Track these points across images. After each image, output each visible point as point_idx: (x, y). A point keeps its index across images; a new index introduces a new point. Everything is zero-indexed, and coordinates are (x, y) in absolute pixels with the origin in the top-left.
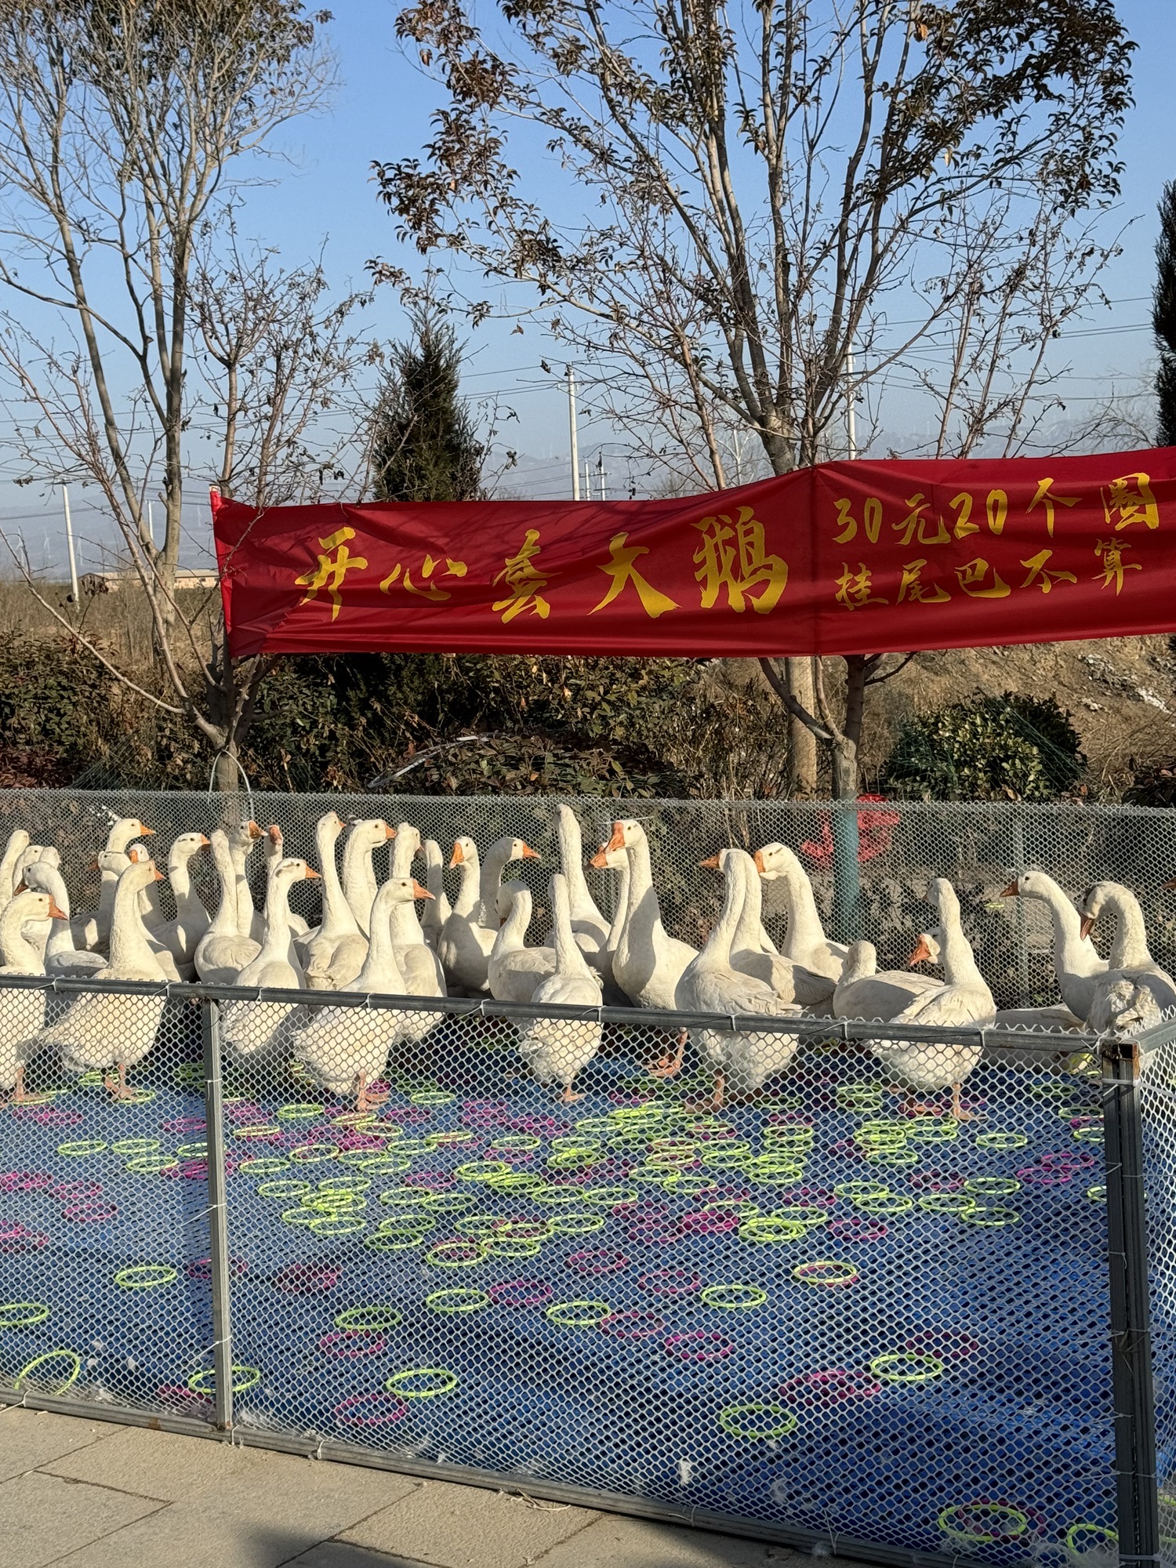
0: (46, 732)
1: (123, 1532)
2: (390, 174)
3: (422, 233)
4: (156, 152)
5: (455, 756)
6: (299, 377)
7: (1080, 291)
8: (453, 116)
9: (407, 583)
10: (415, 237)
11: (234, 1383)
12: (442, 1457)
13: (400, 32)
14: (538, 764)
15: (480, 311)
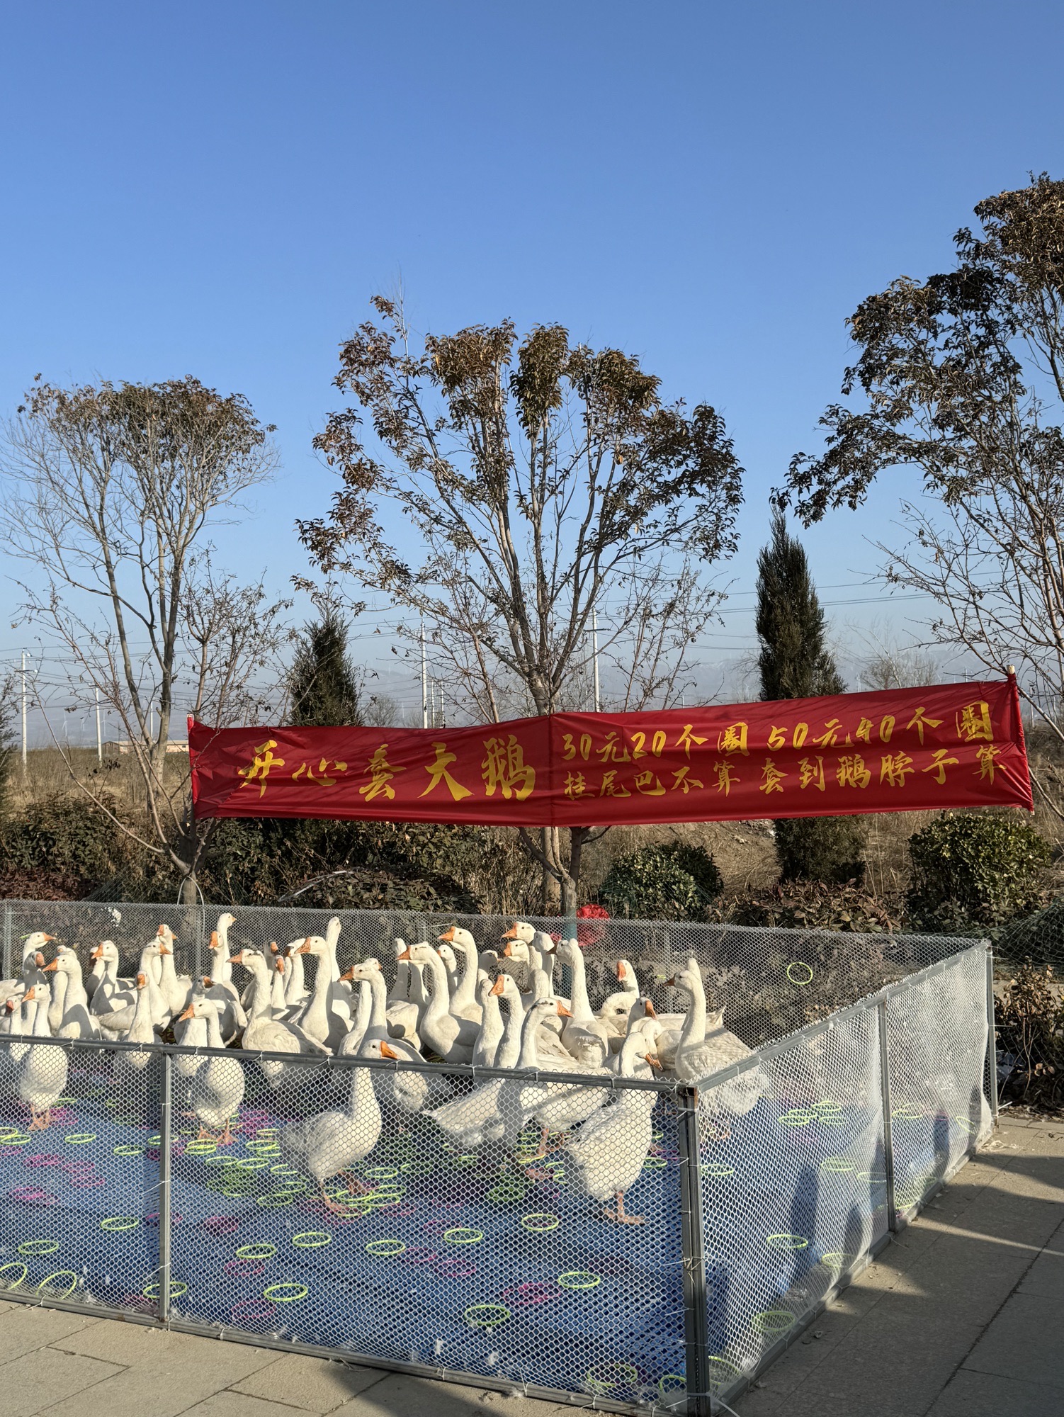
0: (75, 856)
1: (99, 1385)
2: (306, 527)
3: (325, 561)
4: (165, 504)
5: (332, 883)
6: (246, 649)
7: (708, 615)
8: (345, 495)
9: (310, 775)
10: (320, 564)
11: (171, 1292)
12: (295, 1338)
13: (315, 446)
14: (384, 889)
15: (360, 607)
